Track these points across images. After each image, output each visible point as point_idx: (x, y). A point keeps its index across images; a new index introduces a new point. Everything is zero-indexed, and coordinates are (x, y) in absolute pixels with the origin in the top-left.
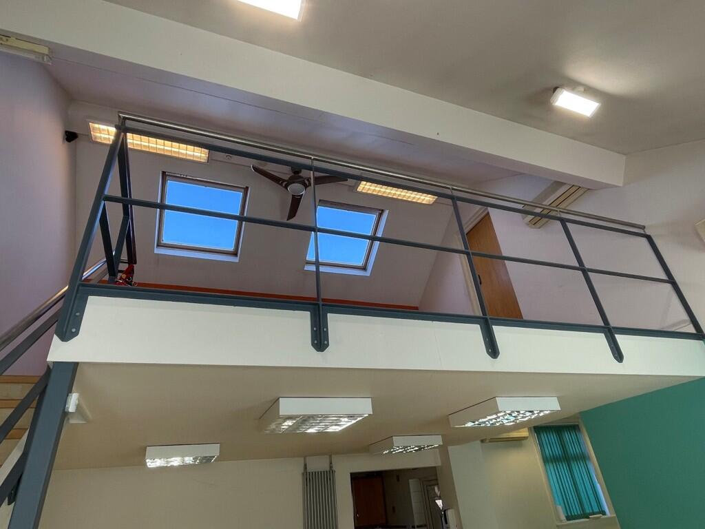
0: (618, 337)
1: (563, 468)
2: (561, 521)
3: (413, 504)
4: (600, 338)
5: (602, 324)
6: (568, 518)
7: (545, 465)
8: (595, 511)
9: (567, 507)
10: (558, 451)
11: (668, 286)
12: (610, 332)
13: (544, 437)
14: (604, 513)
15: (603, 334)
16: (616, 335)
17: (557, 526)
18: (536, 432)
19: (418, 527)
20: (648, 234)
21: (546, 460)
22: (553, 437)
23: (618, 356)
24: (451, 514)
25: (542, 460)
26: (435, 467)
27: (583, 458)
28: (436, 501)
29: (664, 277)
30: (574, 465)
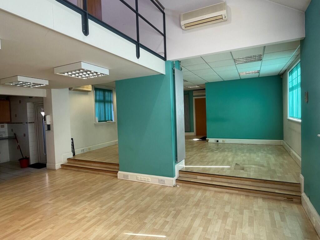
0: (141, 49)
1: (102, 105)
2: (96, 122)
3: (28, 114)
4: (134, 46)
5: (136, 40)
6: (99, 121)
7: (95, 103)
8: (109, 120)
9: (100, 117)
10: (102, 98)
11: (163, 37)
12: (139, 45)
13: (98, 92)
14: (112, 121)
15: (135, 45)
16: (140, 48)
17: (94, 124)
18: (95, 90)
19: (29, 123)
20: (164, 12)
21: (96, 101)
22: (101, 93)
23: (138, 56)
24: (48, 118)
25: (94, 100)
26: (43, 98)
27: (111, 102)
28: (41, 113)
29: (163, 32)
30: (106, 105)
